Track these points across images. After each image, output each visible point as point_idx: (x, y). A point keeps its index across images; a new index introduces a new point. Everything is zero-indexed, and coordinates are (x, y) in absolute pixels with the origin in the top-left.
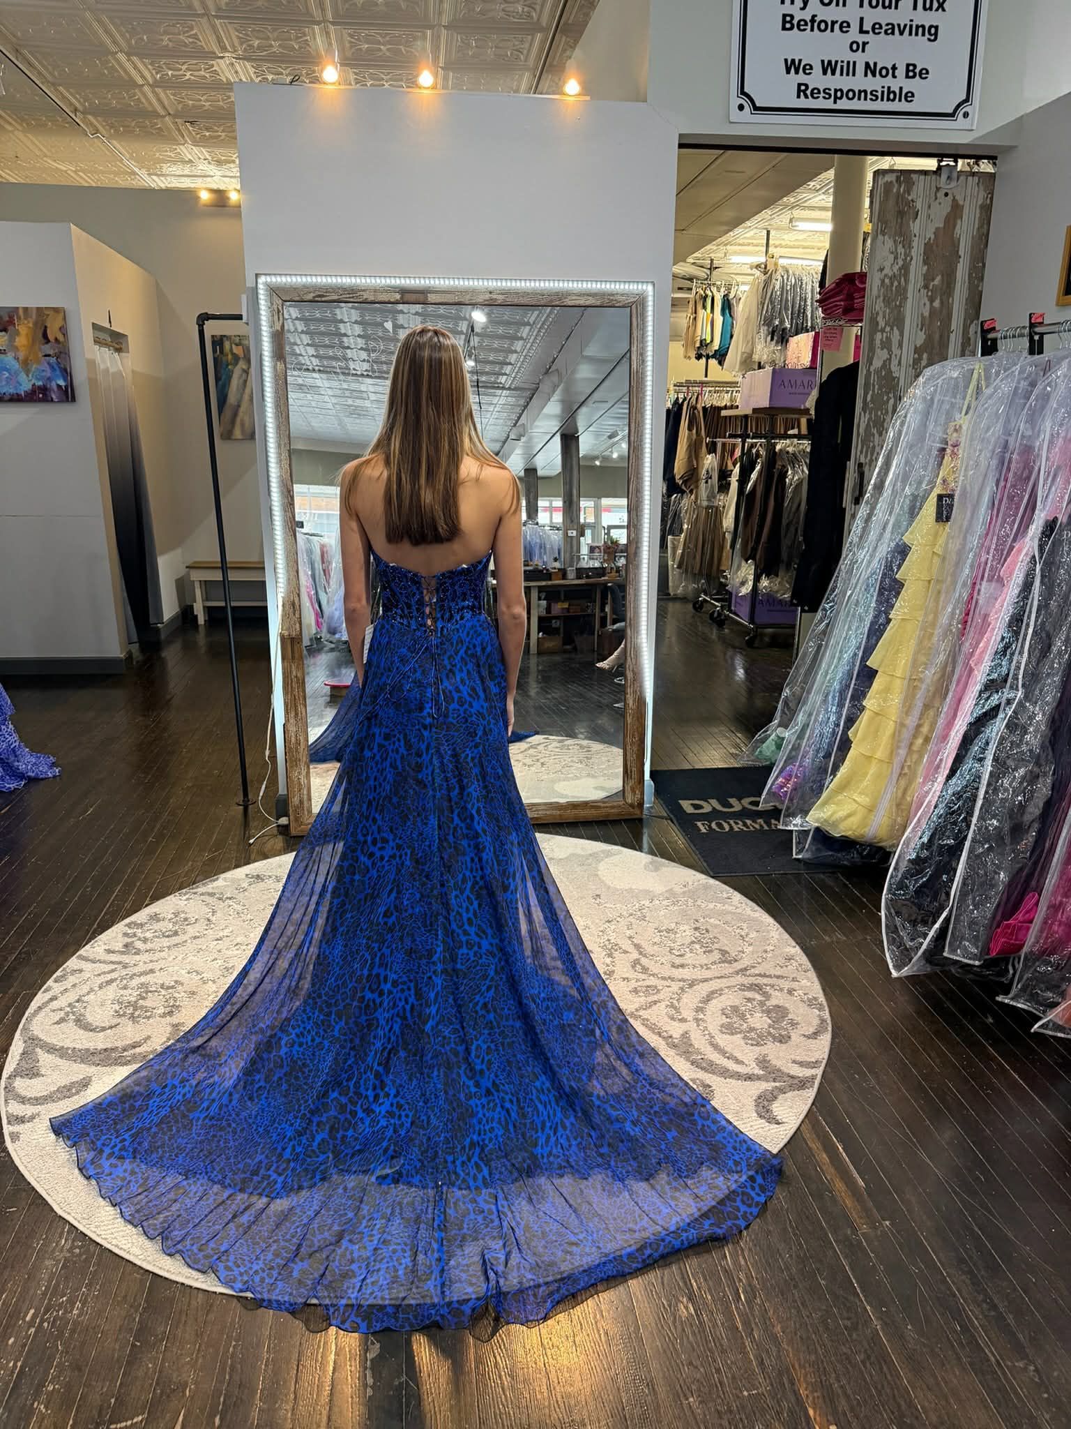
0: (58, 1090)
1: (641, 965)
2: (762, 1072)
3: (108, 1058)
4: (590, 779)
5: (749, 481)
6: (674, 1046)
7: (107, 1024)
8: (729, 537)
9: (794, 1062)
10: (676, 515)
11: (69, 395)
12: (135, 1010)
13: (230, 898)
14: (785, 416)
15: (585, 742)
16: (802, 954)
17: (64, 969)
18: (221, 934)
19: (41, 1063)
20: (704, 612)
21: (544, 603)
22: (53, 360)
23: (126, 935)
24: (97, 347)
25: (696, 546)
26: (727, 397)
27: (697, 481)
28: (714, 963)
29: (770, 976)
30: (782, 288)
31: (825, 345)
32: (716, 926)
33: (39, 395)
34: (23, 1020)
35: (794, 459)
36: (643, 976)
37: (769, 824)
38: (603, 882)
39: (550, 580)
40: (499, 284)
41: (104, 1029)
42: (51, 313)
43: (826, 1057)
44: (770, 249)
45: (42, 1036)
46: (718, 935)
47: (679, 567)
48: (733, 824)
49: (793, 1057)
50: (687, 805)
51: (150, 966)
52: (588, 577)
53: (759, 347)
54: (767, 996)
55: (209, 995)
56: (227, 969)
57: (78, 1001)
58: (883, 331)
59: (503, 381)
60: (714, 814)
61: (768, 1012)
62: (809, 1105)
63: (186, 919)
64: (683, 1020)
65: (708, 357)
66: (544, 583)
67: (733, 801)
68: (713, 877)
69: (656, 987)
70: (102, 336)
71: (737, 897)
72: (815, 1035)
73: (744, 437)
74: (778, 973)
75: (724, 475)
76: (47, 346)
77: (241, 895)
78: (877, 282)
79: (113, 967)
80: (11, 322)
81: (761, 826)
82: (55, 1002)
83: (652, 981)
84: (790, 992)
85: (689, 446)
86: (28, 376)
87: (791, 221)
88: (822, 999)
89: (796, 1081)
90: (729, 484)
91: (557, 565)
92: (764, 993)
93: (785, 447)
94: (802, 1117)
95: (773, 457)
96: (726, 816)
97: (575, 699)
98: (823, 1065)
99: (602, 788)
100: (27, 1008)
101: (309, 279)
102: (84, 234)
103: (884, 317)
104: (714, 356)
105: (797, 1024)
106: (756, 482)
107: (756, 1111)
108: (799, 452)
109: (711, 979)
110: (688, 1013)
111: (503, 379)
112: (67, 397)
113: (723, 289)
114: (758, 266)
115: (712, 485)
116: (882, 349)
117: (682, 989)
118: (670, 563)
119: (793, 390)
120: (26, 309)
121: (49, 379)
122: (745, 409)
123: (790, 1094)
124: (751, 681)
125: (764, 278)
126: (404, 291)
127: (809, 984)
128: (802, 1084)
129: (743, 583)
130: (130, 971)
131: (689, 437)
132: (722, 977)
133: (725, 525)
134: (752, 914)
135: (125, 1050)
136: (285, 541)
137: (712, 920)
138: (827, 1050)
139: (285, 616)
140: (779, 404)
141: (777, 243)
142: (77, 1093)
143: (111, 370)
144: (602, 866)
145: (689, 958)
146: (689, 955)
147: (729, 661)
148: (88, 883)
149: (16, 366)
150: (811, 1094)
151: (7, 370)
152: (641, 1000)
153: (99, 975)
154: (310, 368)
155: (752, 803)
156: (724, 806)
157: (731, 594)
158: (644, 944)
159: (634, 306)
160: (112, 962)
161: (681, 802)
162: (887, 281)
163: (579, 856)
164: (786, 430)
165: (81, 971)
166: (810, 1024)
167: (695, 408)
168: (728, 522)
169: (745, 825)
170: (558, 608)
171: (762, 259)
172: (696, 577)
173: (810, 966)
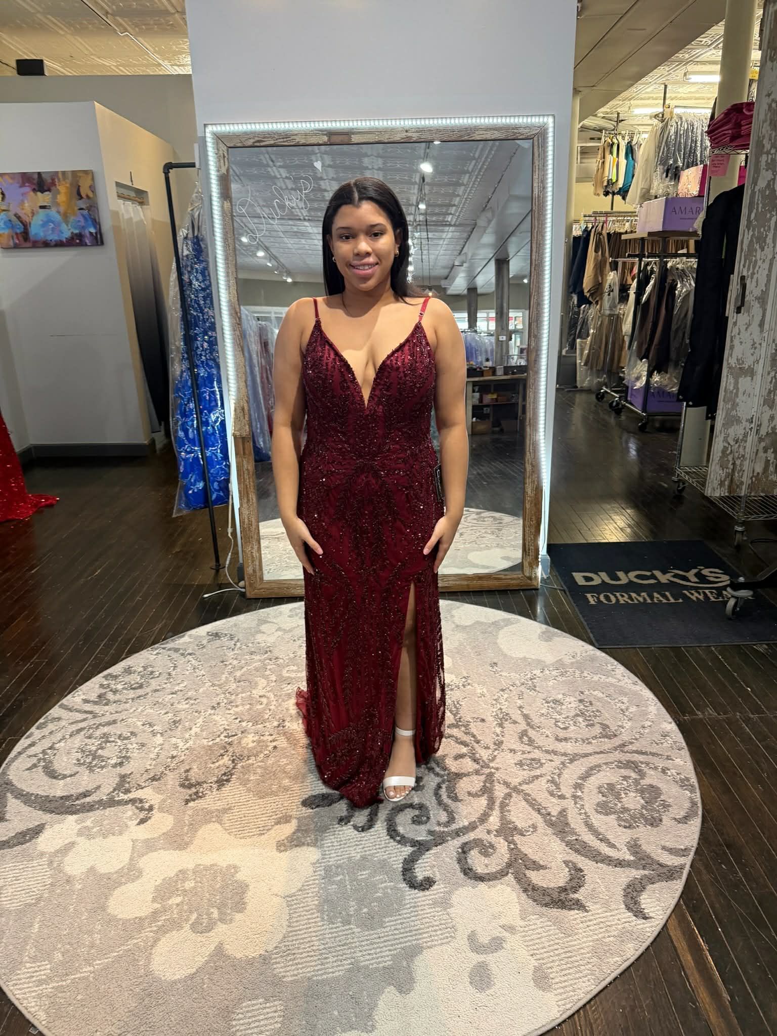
0: (14, 837)
1: (527, 736)
2: (632, 858)
3: (62, 806)
4: (498, 550)
5: (644, 293)
6: (551, 824)
7: (68, 772)
8: (627, 339)
9: (664, 848)
10: (585, 322)
11: (98, 240)
12: (93, 759)
13: (190, 654)
14: (676, 238)
15: (497, 515)
16: (678, 731)
17: (47, 717)
18: (177, 688)
19: (8, 808)
20: (607, 402)
21: (477, 395)
22: (85, 212)
23: (102, 686)
24: (121, 201)
25: (600, 348)
26: (627, 224)
27: (602, 294)
28: (595, 737)
29: (645, 753)
30: (676, 133)
31: (712, 172)
32: (599, 699)
33: (76, 241)
34: (4, 765)
35: (683, 274)
36: (528, 748)
37: (652, 598)
38: (500, 650)
39: (482, 376)
40: (414, 123)
41: (65, 777)
42: (81, 174)
43: (695, 845)
44: (667, 102)
45: (15, 782)
46: (600, 708)
47: (586, 364)
48: (620, 598)
49: (663, 843)
50: (579, 578)
51: (115, 717)
52: (513, 373)
53: (655, 184)
54: (642, 775)
55: (155, 748)
56: (175, 722)
57: (50, 748)
58: (768, 153)
59: (449, 220)
60: (603, 587)
61: (642, 792)
62: (676, 900)
63: (152, 673)
64: (562, 797)
65: (614, 194)
66: (477, 379)
67: (621, 574)
68: (598, 649)
69: (540, 760)
70: (126, 192)
71: (621, 669)
72: (685, 819)
73: (641, 256)
74: (654, 751)
75: (624, 289)
76: (80, 202)
77: (200, 651)
78: (765, 107)
79: (85, 716)
80: (53, 184)
81: (644, 599)
82: (33, 748)
83: (537, 754)
84: (664, 771)
85: (595, 266)
86: (67, 225)
87: (685, 74)
88: (694, 780)
89: (665, 870)
90: (628, 295)
91: (489, 364)
92: (640, 771)
93: (675, 265)
94: (669, 912)
95: (665, 272)
96: (613, 589)
97: (495, 475)
98: (692, 853)
99: (507, 558)
100: (9, 754)
101: (249, 126)
102: (107, 110)
103: (770, 140)
104: (618, 193)
105: (669, 806)
106: (650, 295)
107: (624, 902)
108: (688, 268)
109: (591, 754)
110: (567, 790)
111: (449, 218)
112: (97, 242)
113: (627, 138)
114: (656, 116)
115: (614, 299)
116: (767, 170)
117: (563, 763)
118: (578, 361)
119: (683, 216)
120: (64, 173)
121: (83, 228)
122: (641, 233)
123: (656, 885)
124: (641, 463)
125: (661, 125)
126: (330, 133)
127: (682, 763)
128: (670, 874)
129: (638, 378)
130: (97, 721)
131: (595, 259)
132: (601, 752)
133: (624, 330)
134: (634, 688)
135: (77, 799)
136: (235, 356)
137: (597, 692)
138: (696, 836)
139: (237, 419)
140: (670, 228)
141: (673, 95)
142: (30, 840)
143: (134, 220)
144: (501, 633)
145: (572, 731)
146: (572, 728)
147: (624, 445)
148: (82, 637)
149: (58, 218)
150: (678, 886)
151: (53, 222)
152: (525, 774)
153: (72, 723)
154: (302, 218)
155: (637, 577)
156: (612, 579)
157: (627, 387)
158: (533, 716)
159: (536, 139)
160: (86, 712)
161: (574, 574)
162: (774, 105)
163: (482, 623)
164: (677, 251)
165: (59, 719)
166: (681, 807)
167: (600, 234)
168: (627, 327)
169: (630, 598)
170: (489, 398)
171: (661, 110)
172: (599, 373)
173: (684, 744)
